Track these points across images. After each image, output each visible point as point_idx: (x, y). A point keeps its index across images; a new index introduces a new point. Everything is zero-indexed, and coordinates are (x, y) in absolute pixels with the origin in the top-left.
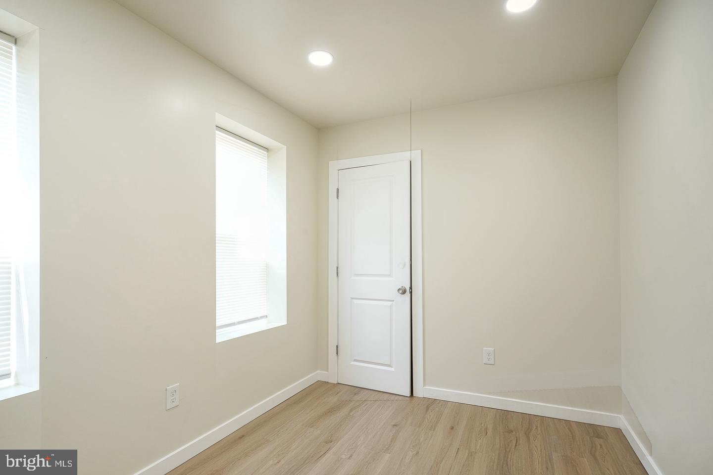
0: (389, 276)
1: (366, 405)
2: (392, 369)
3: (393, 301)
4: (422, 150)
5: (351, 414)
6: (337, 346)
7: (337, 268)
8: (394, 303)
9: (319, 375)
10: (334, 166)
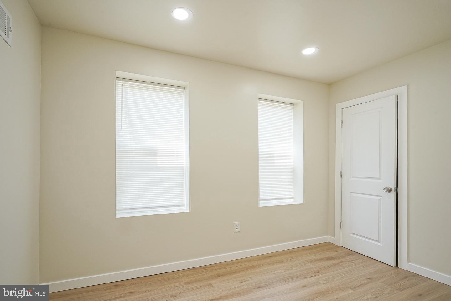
0: (379, 178)
1: (354, 262)
2: (380, 244)
3: (382, 196)
4: (408, 86)
5: (340, 264)
6: (341, 223)
7: (341, 172)
8: (382, 197)
9: (329, 238)
10: (339, 106)
